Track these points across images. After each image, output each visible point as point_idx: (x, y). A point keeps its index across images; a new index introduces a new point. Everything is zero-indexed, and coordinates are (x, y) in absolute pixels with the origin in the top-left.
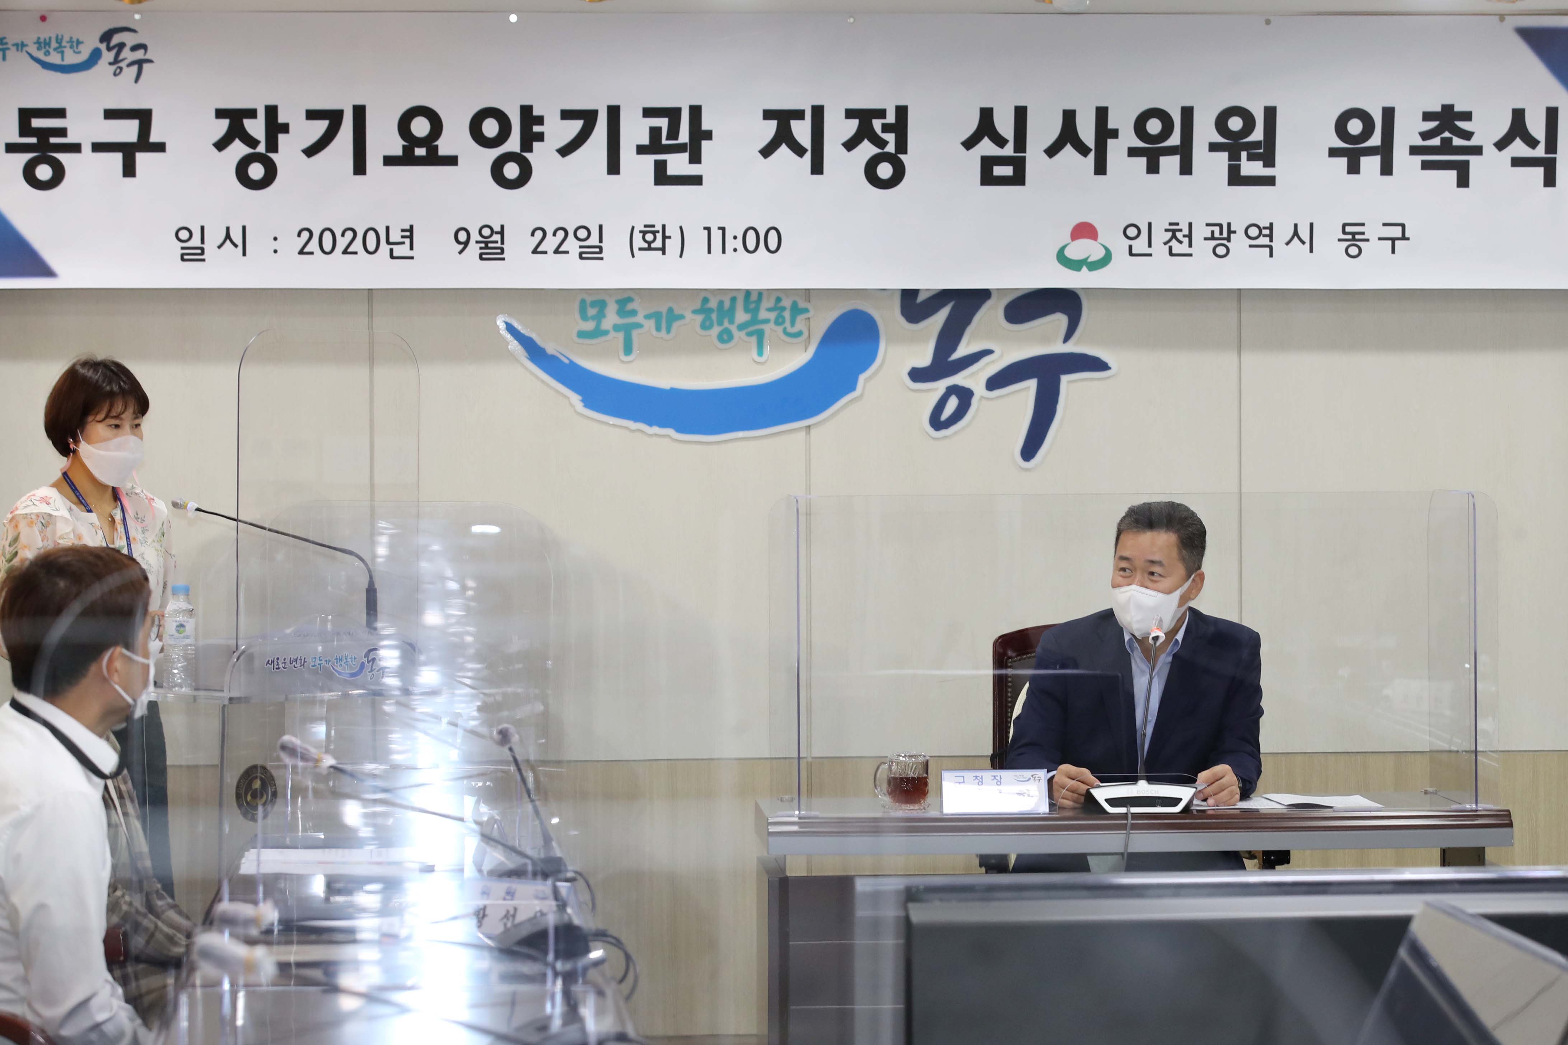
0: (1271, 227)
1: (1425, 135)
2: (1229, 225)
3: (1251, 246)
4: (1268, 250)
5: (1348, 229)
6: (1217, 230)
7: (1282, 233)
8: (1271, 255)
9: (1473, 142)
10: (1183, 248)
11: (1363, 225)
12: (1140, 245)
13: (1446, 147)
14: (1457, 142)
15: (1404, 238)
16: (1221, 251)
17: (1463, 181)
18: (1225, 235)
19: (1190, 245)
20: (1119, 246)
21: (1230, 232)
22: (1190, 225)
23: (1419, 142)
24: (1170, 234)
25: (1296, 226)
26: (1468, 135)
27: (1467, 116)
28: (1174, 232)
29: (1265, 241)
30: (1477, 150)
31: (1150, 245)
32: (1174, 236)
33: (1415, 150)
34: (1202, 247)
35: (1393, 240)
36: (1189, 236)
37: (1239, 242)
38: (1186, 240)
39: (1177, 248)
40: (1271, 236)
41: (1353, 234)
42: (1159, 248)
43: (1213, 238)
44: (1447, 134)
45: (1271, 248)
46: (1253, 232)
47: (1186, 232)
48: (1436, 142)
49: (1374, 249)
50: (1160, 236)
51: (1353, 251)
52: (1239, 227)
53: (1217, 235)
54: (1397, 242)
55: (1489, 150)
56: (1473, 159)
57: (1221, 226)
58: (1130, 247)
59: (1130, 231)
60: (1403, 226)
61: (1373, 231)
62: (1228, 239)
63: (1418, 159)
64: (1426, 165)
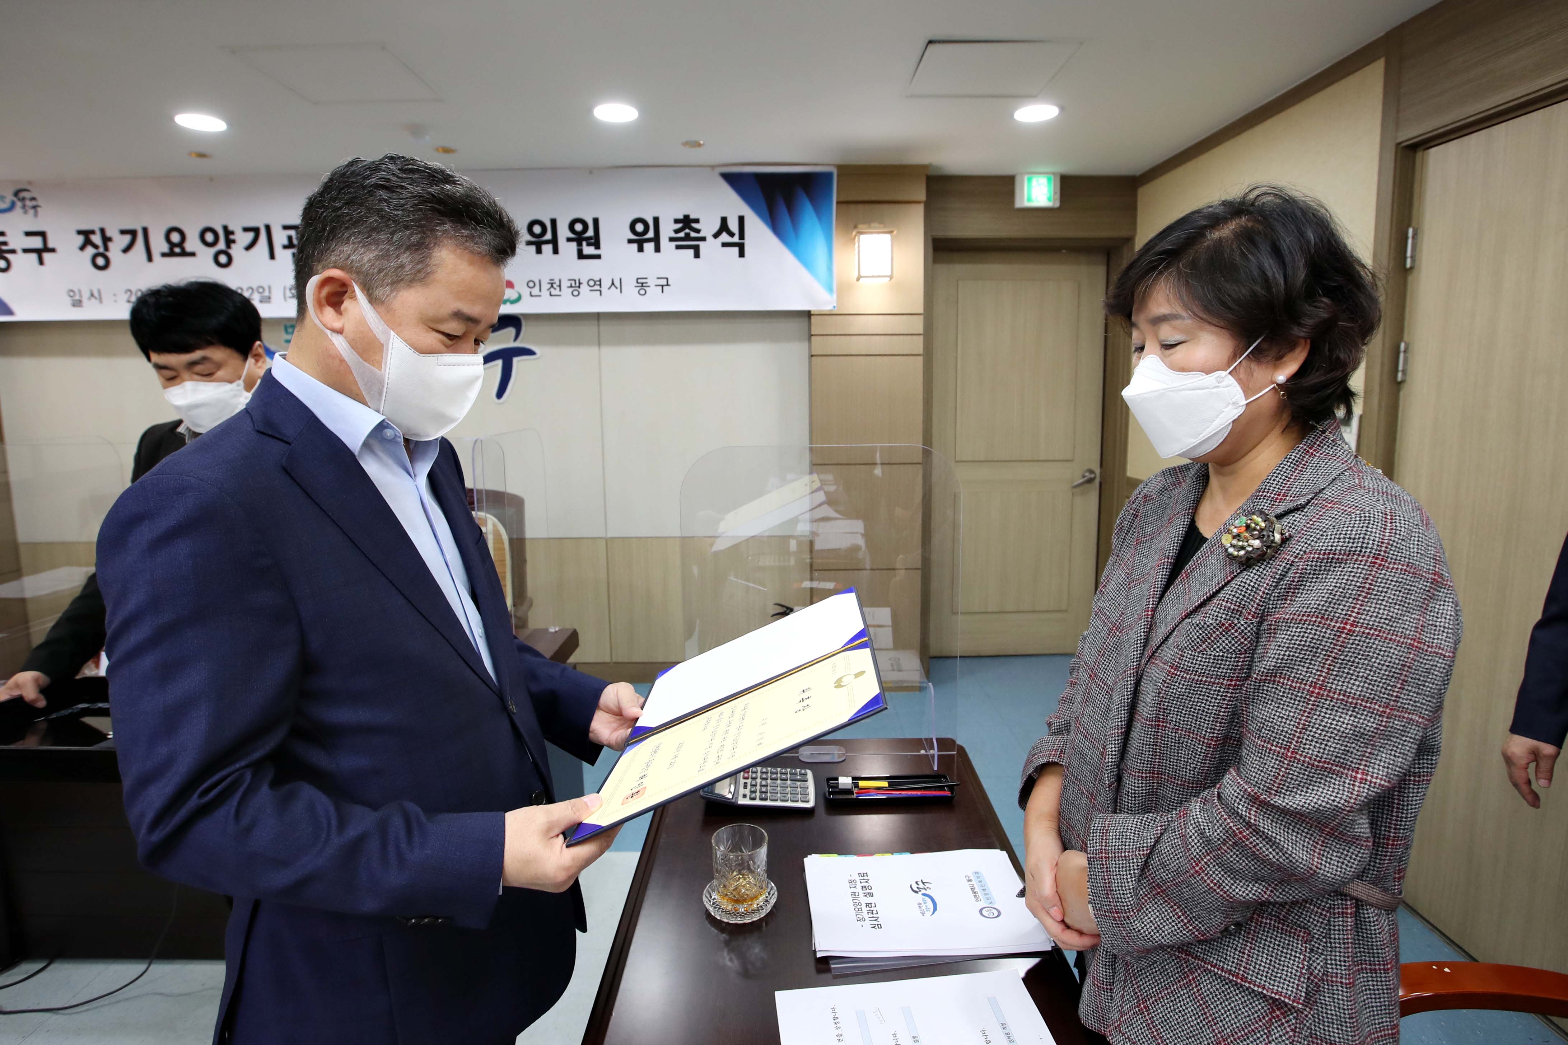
0: (600, 281)
1: (677, 231)
2: (579, 280)
3: (591, 290)
4: (599, 292)
5: (640, 281)
6: (573, 282)
7: (606, 283)
8: (601, 295)
9: (701, 235)
10: (557, 292)
11: (646, 278)
12: (536, 291)
13: (687, 237)
14: (693, 234)
15: (668, 285)
16: (576, 293)
17: (697, 255)
18: (577, 285)
19: (560, 290)
20: (525, 292)
21: (580, 283)
22: (560, 281)
23: (674, 235)
24: (550, 285)
25: (613, 280)
26: (698, 231)
27: (697, 221)
28: (552, 284)
29: (597, 287)
30: (703, 239)
31: (540, 291)
32: (552, 286)
33: (672, 239)
34: (566, 291)
35: (662, 286)
36: (560, 286)
37: (584, 288)
38: (558, 288)
39: (553, 292)
40: (600, 285)
41: (642, 283)
42: (545, 293)
43: (571, 287)
44: (687, 231)
45: (601, 291)
46: (592, 283)
47: (558, 283)
48: (682, 235)
49: (653, 291)
50: (545, 286)
51: (642, 292)
52: (584, 281)
53: (573, 285)
54: (665, 287)
55: (710, 238)
56: (701, 243)
57: (575, 281)
58: (531, 293)
59: (531, 284)
60: (667, 279)
61: (652, 282)
62: (579, 287)
63: (674, 244)
64: (678, 247)
